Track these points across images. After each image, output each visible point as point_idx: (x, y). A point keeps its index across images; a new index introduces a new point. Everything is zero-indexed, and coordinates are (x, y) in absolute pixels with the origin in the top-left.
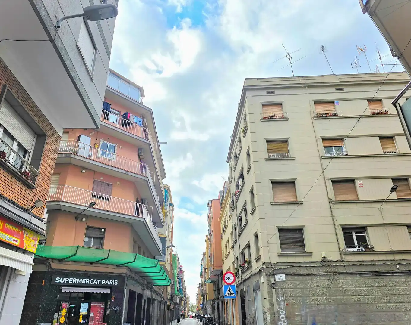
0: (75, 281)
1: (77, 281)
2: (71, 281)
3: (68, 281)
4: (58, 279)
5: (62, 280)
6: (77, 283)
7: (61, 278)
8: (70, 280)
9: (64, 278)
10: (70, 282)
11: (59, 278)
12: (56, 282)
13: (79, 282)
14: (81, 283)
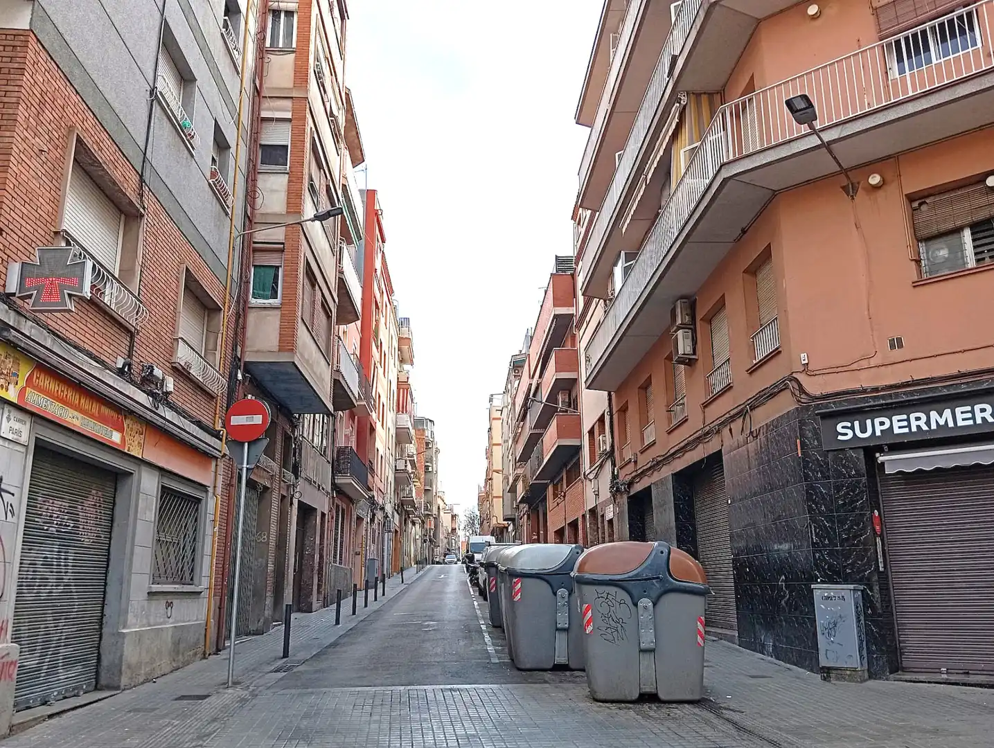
0: (918, 421)
1: (928, 423)
2: (898, 425)
3: (887, 426)
4: (843, 427)
5: (864, 430)
6: (934, 426)
7: (857, 424)
8: (896, 425)
9: (869, 422)
10: (897, 431)
11: (849, 424)
12: (840, 438)
13: (942, 422)
14: (951, 424)
